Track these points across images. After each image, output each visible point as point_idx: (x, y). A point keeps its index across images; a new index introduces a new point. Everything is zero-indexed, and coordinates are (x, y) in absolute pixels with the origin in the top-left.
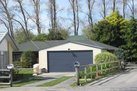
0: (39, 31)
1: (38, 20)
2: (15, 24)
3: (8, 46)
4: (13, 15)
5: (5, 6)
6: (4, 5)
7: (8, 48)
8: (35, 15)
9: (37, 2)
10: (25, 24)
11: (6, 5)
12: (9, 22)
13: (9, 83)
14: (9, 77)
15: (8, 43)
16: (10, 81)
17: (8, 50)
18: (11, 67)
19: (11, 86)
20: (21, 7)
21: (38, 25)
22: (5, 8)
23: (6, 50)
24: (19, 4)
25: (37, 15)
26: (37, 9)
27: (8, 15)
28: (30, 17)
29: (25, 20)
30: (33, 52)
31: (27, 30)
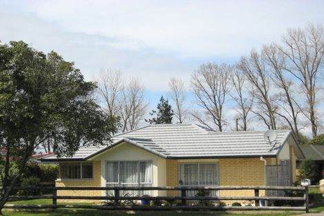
0: (314, 130)
1: (312, 114)
2: (279, 120)
3: (291, 152)
4: (276, 108)
5: (264, 94)
6: (262, 93)
7: (291, 155)
8: (309, 107)
9: (311, 88)
10: (293, 120)
11: (266, 92)
12: (270, 117)
13: (304, 208)
14: (304, 198)
15: (290, 147)
16: (305, 204)
17: (291, 158)
18: (306, 184)
19: (307, 212)
20: (288, 96)
21: (313, 122)
22: (265, 97)
23: (288, 158)
24: (284, 92)
25: (312, 108)
26: (311, 98)
27: (269, 108)
28: (301, 110)
29: (294, 115)
30: (316, 161)
31: (296, 129)
